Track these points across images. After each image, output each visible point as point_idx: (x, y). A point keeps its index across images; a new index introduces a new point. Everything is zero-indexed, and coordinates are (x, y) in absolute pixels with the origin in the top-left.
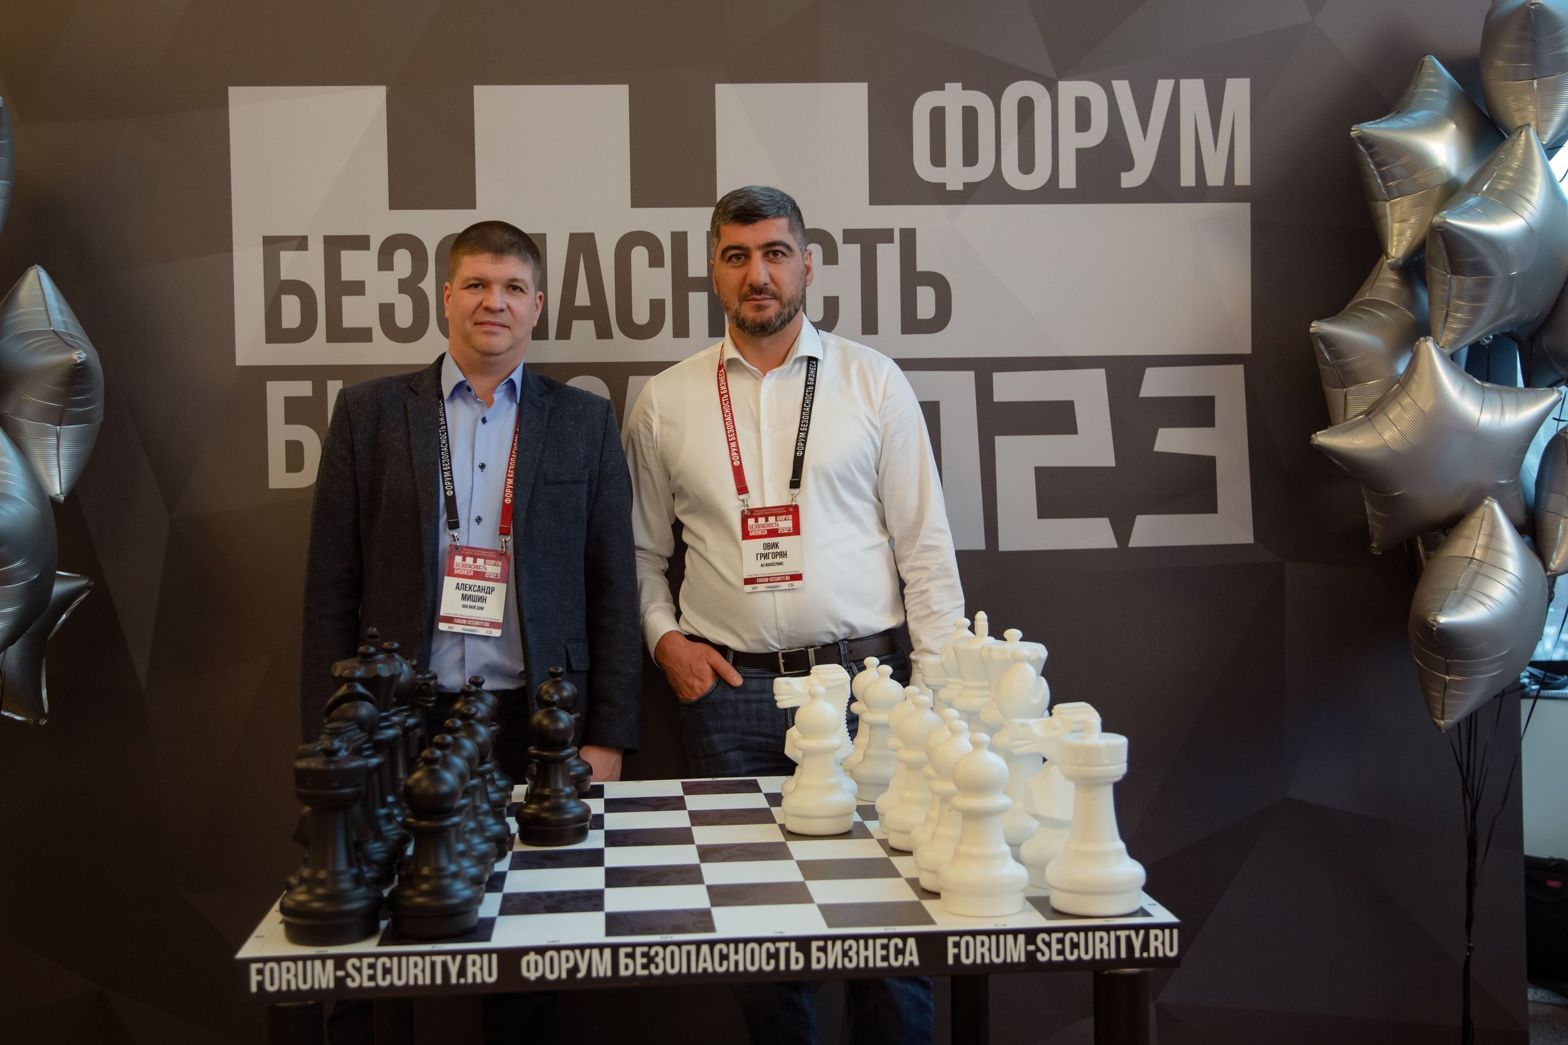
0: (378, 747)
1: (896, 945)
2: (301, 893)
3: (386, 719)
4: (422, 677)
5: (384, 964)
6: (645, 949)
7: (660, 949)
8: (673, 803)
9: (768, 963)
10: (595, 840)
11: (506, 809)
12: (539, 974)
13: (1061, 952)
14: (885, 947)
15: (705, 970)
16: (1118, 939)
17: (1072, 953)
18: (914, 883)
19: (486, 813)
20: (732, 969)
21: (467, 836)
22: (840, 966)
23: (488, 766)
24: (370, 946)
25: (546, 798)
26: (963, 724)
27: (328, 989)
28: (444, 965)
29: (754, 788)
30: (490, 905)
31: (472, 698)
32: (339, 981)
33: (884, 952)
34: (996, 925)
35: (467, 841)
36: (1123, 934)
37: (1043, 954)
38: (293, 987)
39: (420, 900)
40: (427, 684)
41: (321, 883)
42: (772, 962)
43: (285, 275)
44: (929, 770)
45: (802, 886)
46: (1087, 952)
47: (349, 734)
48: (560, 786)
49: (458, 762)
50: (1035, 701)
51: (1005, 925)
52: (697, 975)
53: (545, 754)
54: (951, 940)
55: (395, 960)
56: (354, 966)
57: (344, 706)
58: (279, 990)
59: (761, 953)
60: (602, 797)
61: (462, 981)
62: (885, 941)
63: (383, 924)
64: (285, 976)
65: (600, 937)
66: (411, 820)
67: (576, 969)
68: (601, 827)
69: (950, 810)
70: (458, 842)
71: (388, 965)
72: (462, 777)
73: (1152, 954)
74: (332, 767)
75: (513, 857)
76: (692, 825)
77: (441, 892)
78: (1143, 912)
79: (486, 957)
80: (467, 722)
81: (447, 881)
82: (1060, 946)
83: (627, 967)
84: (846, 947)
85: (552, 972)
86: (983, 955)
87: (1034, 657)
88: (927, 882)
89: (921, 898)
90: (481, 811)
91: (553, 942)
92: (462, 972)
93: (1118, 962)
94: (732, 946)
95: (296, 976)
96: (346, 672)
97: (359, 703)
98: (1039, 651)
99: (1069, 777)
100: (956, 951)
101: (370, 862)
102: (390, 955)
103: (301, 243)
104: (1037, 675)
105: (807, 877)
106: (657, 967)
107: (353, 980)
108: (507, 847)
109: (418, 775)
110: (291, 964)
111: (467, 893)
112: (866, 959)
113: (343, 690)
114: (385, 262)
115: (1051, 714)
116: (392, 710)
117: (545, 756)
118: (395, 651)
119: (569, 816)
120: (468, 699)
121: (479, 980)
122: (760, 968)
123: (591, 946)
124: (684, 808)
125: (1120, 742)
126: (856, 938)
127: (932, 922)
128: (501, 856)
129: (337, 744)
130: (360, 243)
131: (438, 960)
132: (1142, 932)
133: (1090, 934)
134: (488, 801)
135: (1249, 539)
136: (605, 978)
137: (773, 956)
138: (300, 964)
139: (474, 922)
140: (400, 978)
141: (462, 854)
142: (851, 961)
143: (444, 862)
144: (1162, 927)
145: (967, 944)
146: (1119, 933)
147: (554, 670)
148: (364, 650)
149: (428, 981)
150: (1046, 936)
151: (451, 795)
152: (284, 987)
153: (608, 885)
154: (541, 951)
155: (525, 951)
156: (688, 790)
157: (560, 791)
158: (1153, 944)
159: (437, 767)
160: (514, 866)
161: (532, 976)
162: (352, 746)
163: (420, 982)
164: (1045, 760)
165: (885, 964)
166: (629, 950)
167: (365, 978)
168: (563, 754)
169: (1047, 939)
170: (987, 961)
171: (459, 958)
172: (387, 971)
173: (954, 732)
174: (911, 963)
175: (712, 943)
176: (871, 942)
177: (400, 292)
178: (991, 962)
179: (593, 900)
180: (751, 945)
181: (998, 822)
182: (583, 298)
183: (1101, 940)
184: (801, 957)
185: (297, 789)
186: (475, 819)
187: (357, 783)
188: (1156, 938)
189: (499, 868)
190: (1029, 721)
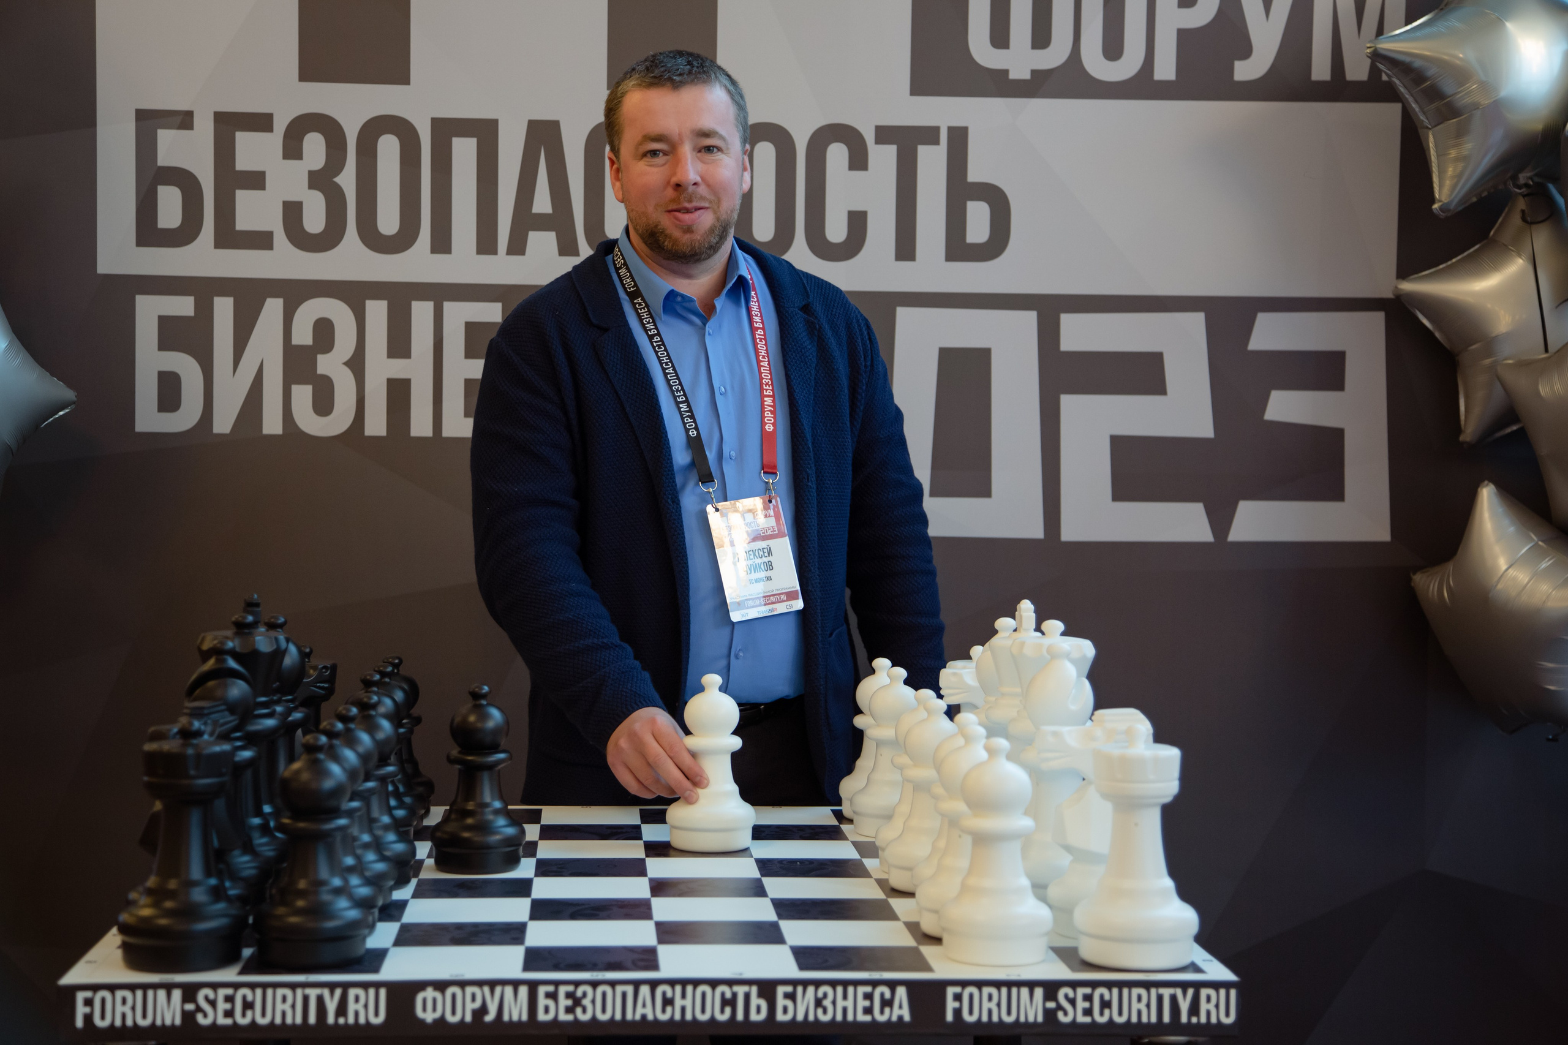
0: (251, 739)
1: (882, 995)
2: (147, 905)
3: (264, 705)
5: (244, 997)
6: (571, 988)
7: (588, 989)
9: (722, 1011)
10: (526, 869)
12: (438, 1014)
13: (1088, 1012)
14: (868, 996)
15: (644, 1017)
16: (1160, 998)
17: (1102, 1014)
18: (913, 928)
19: (386, 828)
20: (678, 1017)
21: (359, 852)
22: (811, 1018)
23: (391, 769)
24: (229, 974)
25: (469, 814)
26: (982, 731)
27: (173, 1025)
28: (320, 1000)
30: (383, 935)
31: (375, 689)
32: (188, 1017)
33: (867, 1003)
34: (1008, 975)
35: (358, 858)
36: (1166, 992)
37: (1066, 1014)
38: (129, 1022)
39: (294, 920)
41: (172, 895)
42: (728, 1010)
43: (163, 160)
44: (939, 790)
45: (775, 926)
46: (1120, 1013)
47: (215, 717)
48: (487, 800)
49: (350, 755)
50: (1073, 708)
51: (1019, 975)
52: (633, 1023)
54: (951, 991)
55: (259, 992)
56: (207, 998)
57: (211, 684)
58: (112, 1025)
59: (714, 998)
60: (539, 822)
61: (341, 1021)
62: (868, 989)
63: (247, 952)
64: (119, 1009)
65: (517, 972)
66: (286, 821)
67: (483, 1010)
68: (533, 855)
69: (960, 836)
70: (346, 854)
71: (250, 998)
72: (352, 774)
73: (1203, 1020)
74: (190, 751)
75: (418, 885)
76: (647, 856)
77: (320, 911)
78: (1195, 968)
79: (372, 991)
80: (366, 713)
81: (326, 897)
82: (1087, 1005)
83: (547, 1010)
84: (820, 994)
85: (454, 1013)
86: (990, 1012)
87: (1075, 655)
88: (929, 926)
89: (919, 943)
90: (379, 824)
91: (457, 976)
92: (342, 1010)
93: (1159, 1027)
94: (678, 988)
95: (133, 1008)
96: (215, 642)
97: (230, 680)
98: (1085, 649)
99: (1106, 796)
100: (957, 1005)
101: (234, 877)
102: (252, 986)
103: (184, 120)
104: (1079, 676)
105: (781, 916)
106: (584, 1011)
107: (205, 1015)
108: (411, 874)
109: (296, 766)
110: (128, 994)
111: (353, 914)
112: (845, 1010)
113: (211, 663)
114: (292, 149)
115: (1091, 722)
116: (273, 697)
117: (468, 759)
118: (281, 626)
119: (494, 838)
121: (362, 1020)
122: (713, 1019)
123: (504, 982)
124: (638, 837)
125: (1173, 753)
126: (833, 983)
127: (928, 968)
128: (402, 882)
129: (196, 724)
130: (261, 122)
131: (313, 993)
132: (1190, 992)
133: (1125, 991)
134: (392, 816)
135: (1384, 535)
136: (520, 1023)
137: (729, 1002)
138: (139, 993)
139: (361, 952)
140: (264, 1014)
141: (351, 870)
142: (825, 1011)
143: (324, 872)
144: (1216, 985)
145: (971, 996)
146: (1162, 991)
148: (240, 619)
149: (299, 1020)
150: (1069, 991)
151: (337, 792)
152: (118, 1023)
153: (534, 916)
154: (441, 986)
155: (421, 985)
156: (648, 818)
158: (1204, 1007)
159: (321, 756)
160: (417, 895)
161: (429, 1017)
162: (218, 730)
163: (289, 1021)
164: (1084, 779)
165: (868, 1018)
166: (551, 988)
167: (220, 1013)
169: (1071, 994)
170: (995, 1019)
171: (338, 992)
172: (248, 1005)
173: (968, 739)
174: (900, 1018)
175: (654, 984)
176: (851, 989)
177: (311, 187)
178: (1001, 1022)
179: (512, 933)
180: (701, 988)
181: (1016, 847)
182: (542, 203)
183: (1139, 999)
184: (764, 1004)
185: (146, 778)
186: (370, 831)
187: (221, 775)
188: (1209, 999)
189: (398, 895)
190: (1065, 729)
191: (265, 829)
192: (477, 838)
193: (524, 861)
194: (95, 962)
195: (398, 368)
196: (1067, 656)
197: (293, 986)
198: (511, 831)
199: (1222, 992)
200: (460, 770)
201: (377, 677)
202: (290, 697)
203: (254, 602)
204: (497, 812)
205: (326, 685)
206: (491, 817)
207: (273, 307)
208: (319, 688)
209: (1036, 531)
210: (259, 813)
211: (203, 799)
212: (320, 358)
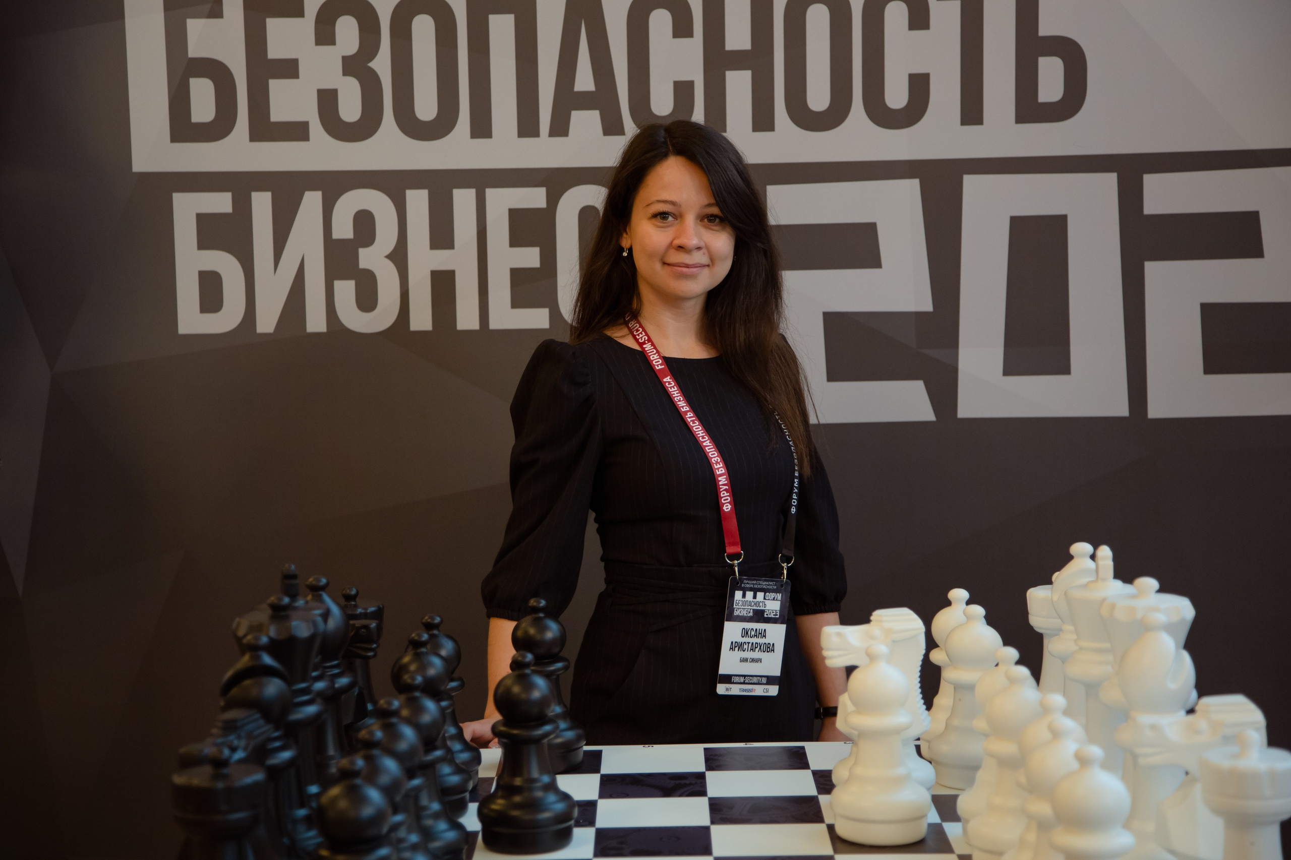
4: (363, 611)
8: (690, 784)
11: (467, 795)
25: (517, 790)
29: (799, 760)
31: (423, 650)
40: (366, 627)
43: (194, 51)
47: (249, 727)
48: (535, 774)
49: (390, 765)
50: (1173, 686)
53: (515, 732)
57: (247, 682)
60: (597, 770)
66: (324, 853)
68: (592, 822)
74: (220, 785)
76: (713, 822)
97: (265, 680)
98: (1182, 609)
99: (1217, 811)
104: (1177, 647)
109: (333, 793)
113: (245, 661)
116: (315, 674)
117: (515, 735)
118: (323, 588)
119: (546, 815)
120: (418, 651)
124: (702, 793)
147: (535, 604)
148: (276, 601)
156: (713, 762)
157: (534, 781)
159: (358, 781)
168: (539, 732)
173: (1056, 734)
177: (346, 73)
182: (584, 81)
185: (176, 813)
190: (1165, 719)
193: (580, 832)
195: (442, 260)
203: (293, 572)
207: (312, 201)
209: (1119, 407)
211: (236, 833)
212: (362, 252)
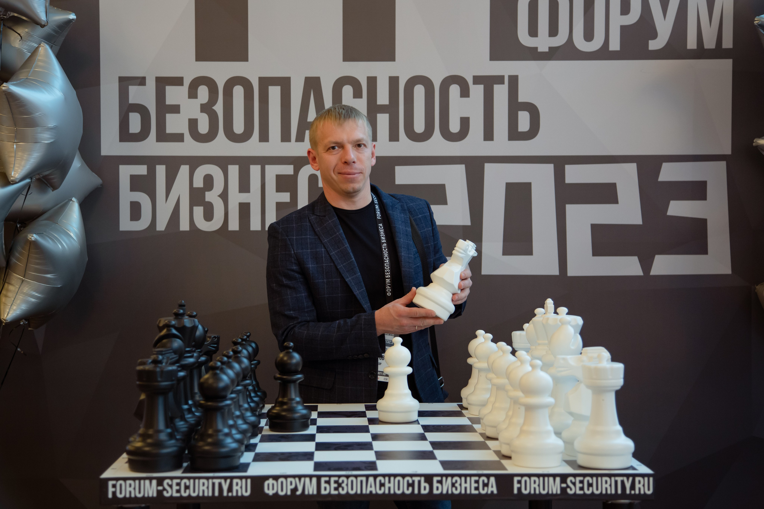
0: (183, 367)
1: (483, 481)
2: (139, 442)
3: (189, 352)
5: (185, 483)
6: (336, 479)
7: (345, 479)
8: (359, 414)
9: (408, 489)
10: (312, 430)
12: (275, 491)
13: (582, 489)
14: (477, 482)
15: (371, 492)
16: (616, 482)
17: (588, 489)
18: (498, 453)
19: (246, 410)
20: (387, 492)
21: (235, 419)
22: (450, 492)
23: (248, 382)
24: (178, 473)
25: (285, 404)
27: (153, 497)
28: (220, 484)
30: (247, 457)
32: (160, 493)
33: (476, 485)
34: (543, 471)
35: (235, 421)
36: (619, 479)
37: (571, 489)
38: (133, 495)
39: (207, 448)
41: (150, 436)
42: (410, 489)
43: (132, 100)
44: (509, 387)
45: (431, 452)
46: (597, 489)
47: (168, 355)
48: (293, 397)
50: (573, 348)
51: (548, 472)
52: (366, 495)
54: (516, 479)
55: (192, 481)
56: (168, 484)
57: (164, 341)
58: (125, 497)
59: (404, 483)
60: (317, 411)
61: (230, 494)
62: (477, 478)
63: (185, 465)
64: (128, 489)
65: (311, 472)
66: (202, 402)
67: (295, 489)
68: (315, 424)
69: (519, 408)
70: (230, 419)
71: (188, 484)
72: (232, 381)
73: (637, 492)
74: (158, 369)
75: (262, 437)
76: (369, 424)
77: (218, 444)
78: (633, 468)
79: (244, 481)
80: (236, 355)
81: (221, 437)
82: (581, 485)
83: (325, 489)
84: (454, 481)
85: (282, 490)
86: (535, 489)
87: (573, 323)
88: (505, 451)
89: (500, 459)
90: (243, 408)
91: (283, 473)
92: (230, 489)
93: (617, 496)
94: (387, 478)
95: (135, 489)
96: (166, 321)
97: (174, 339)
98: (578, 321)
99: (588, 387)
100: (519, 485)
101: (178, 430)
103: (142, 81)
104: (574, 333)
105: (434, 448)
106: (343, 489)
107: (168, 492)
108: (259, 432)
109: (206, 376)
110: (132, 482)
111: (234, 445)
112: (466, 488)
113: (164, 332)
114: (193, 94)
115: (581, 353)
117: (285, 378)
118: (195, 316)
119: (297, 415)
121: (240, 494)
122: (403, 493)
123: (305, 476)
124: (365, 416)
125: (620, 367)
126: (460, 476)
127: (505, 469)
128: (254, 435)
129: (160, 357)
130: (178, 81)
131: (217, 481)
132: (631, 479)
133: (599, 479)
134: (249, 405)
135: (728, 271)
136: (313, 495)
137: (411, 485)
138: (137, 482)
139: (238, 464)
140: (194, 491)
141: (232, 426)
142: (456, 489)
143: (220, 426)
144: (643, 476)
145: (526, 481)
146: (617, 478)
148: (177, 311)
149: (210, 494)
150: (572, 479)
151: (226, 388)
152: (128, 496)
153: (317, 450)
154: (276, 478)
155: (267, 478)
156: (368, 408)
157: (293, 400)
158: (637, 486)
159: (218, 372)
160: (262, 441)
161: (271, 492)
162: (169, 361)
163: (206, 494)
164: (578, 381)
165: (477, 492)
166: (327, 479)
167: (174, 491)
168: (294, 378)
170: (537, 492)
171: (228, 481)
172: (187, 487)
174: (492, 492)
175: (375, 477)
176: (468, 479)
177: (202, 111)
178: (540, 493)
179: (308, 456)
180: (398, 478)
181: (546, 412)
183: (606, 482)
184: (427, 486)
185: (138, 383)
186: (240, 410)
187: (172, 381)
188: (639, 482)
189: (253, 441)
190: (569, 357)
191: (189, 411)
192: (289, 415)
193: (311, 427)
194: (116, 469)
195: (244, 198)
196: (569, 323)
197: (208, 478)
198: (304, 412)
199: (646, 479)
200: (280, 383)
201: (240, 340)
202: (199, 350)
203: (183, 304)
204: (298, 403)
205: (216, 346)
206: (295, 405)
207: (185, 169)
208: (212, 347)
209: (555, 271)
210: (187, 403)
211: (164, 392)
212: (207, 193)
